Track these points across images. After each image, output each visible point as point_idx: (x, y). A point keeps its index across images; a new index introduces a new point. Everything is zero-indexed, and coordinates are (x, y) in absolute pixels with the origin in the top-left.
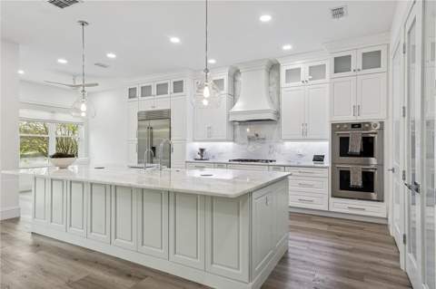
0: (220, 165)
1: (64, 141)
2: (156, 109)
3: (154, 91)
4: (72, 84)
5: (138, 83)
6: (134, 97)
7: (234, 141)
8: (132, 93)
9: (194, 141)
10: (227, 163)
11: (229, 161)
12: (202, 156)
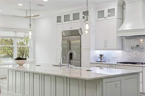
0: (111, 66)
1: (22, 48)
2: (72, 29)
3: (71, 18)
4: (25, 16)
5: (62, 13)
6: (60, 21)
7: (122, 49)
8: (59, 19)
9: (96, 49)
10: (115, 65)
11: (117, 63)
12: (101, 59)
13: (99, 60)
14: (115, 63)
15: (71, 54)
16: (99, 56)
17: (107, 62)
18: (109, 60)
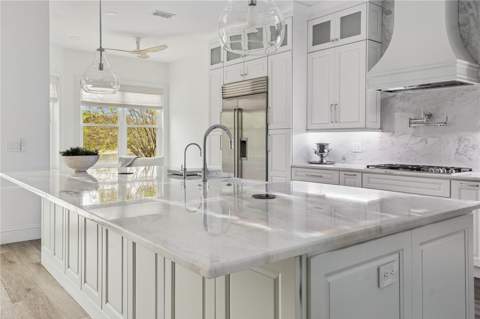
0: (349, 174)
2: (246, 78)
6: (218, 62)
7: (381, 129)
9: (308, 130)
10: (362, 172)
11: (368, 167)
12: (322, 156)
13: (317, 158)
14: (363, 167)
15: (243, 144)
16: (316, 148)
17: (338, 165)
18: (344, 159)
